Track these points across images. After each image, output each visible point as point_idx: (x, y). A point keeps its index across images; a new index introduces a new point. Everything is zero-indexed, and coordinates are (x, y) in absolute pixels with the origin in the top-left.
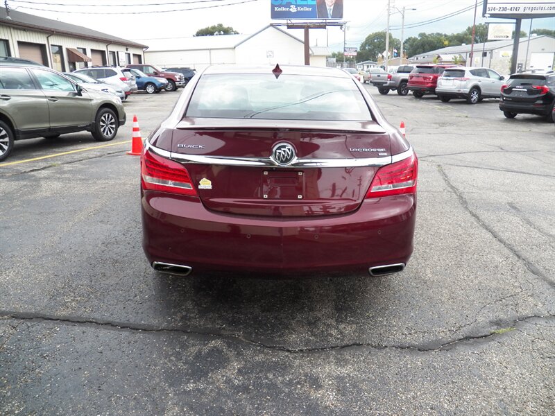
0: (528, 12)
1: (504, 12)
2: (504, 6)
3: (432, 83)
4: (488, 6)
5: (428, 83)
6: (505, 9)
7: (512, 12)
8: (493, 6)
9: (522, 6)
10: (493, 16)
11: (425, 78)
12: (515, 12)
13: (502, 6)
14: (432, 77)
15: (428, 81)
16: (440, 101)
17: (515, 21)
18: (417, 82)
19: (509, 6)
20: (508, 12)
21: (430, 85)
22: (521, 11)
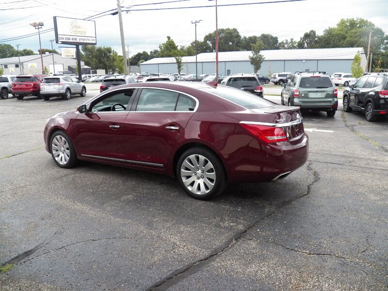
0: (82, 41)
1: (69, 41)
2: (69, 37)
3: (33, 88)
4: (59, 36)
5: (31, 88)
6: (69, 39)
7: (73, 41)
8: (62, 36)
9: (78, 38)
10: (63, 43)
11: (27, 85)
12: (75, 41)
13: (67, 37)
14: (32, 84)
15: (29, 87)
16: (43, 100)
17: (75, 46)
18: (21, 89)
19: (71, 37)
20: (71, 41)
21: (32, 89)
22: (78, 41)
